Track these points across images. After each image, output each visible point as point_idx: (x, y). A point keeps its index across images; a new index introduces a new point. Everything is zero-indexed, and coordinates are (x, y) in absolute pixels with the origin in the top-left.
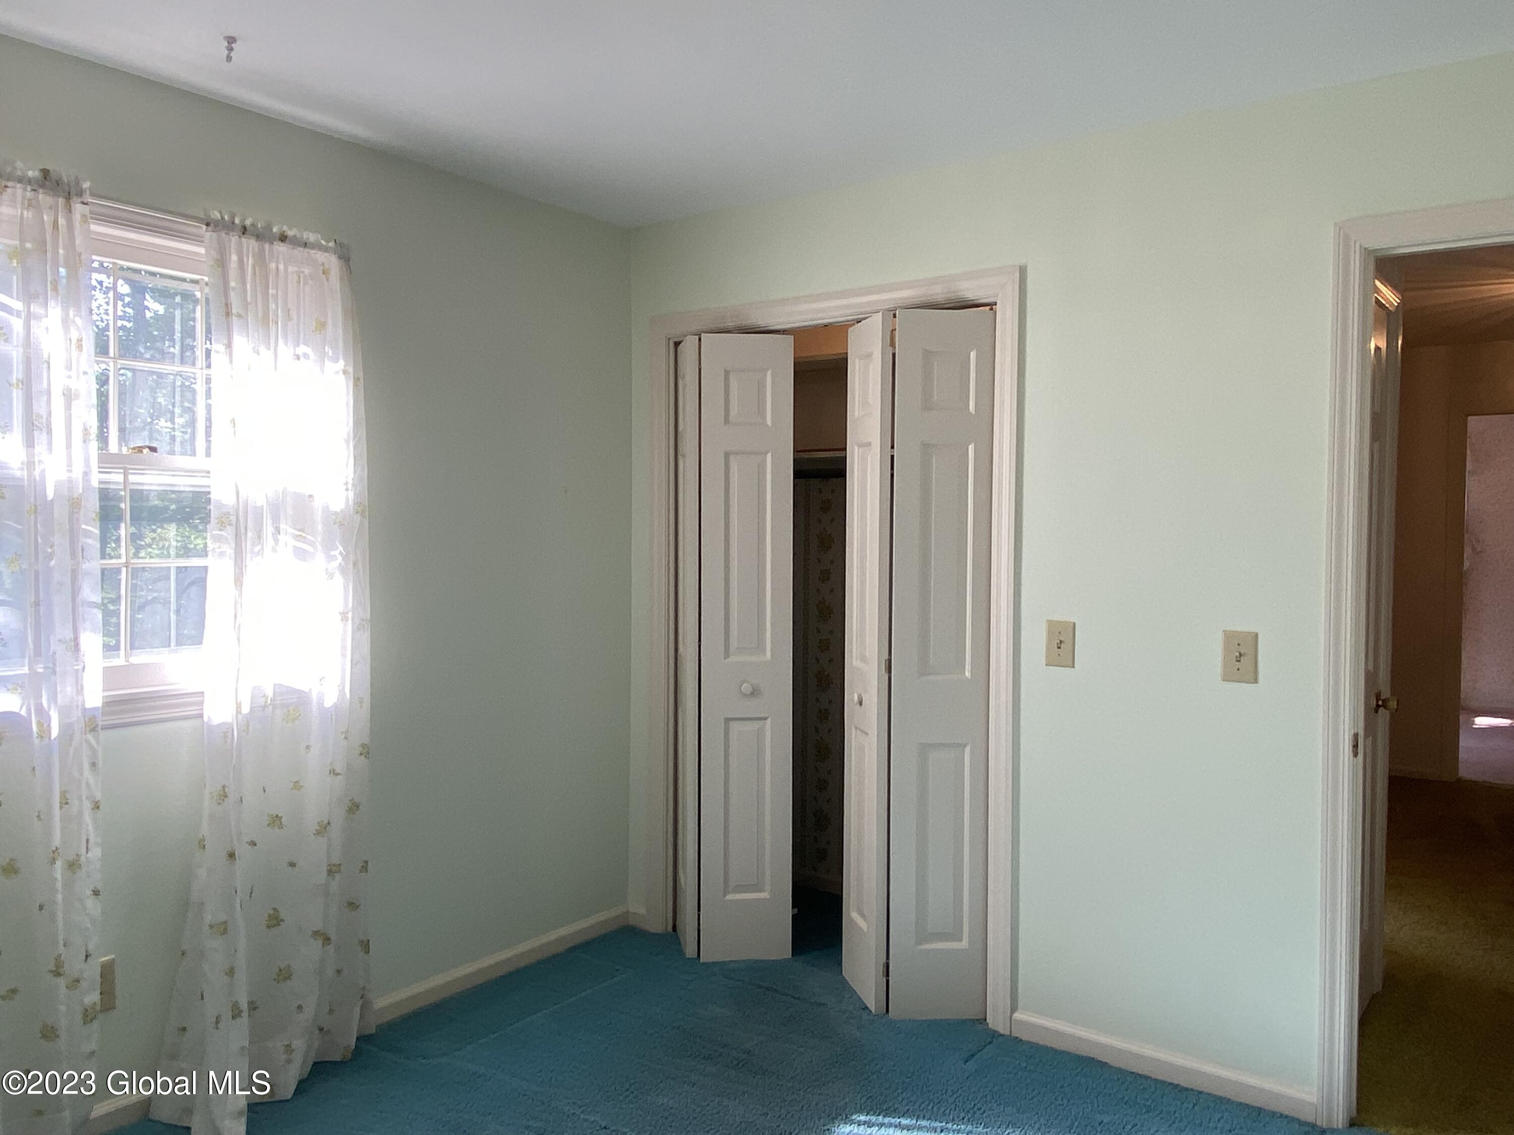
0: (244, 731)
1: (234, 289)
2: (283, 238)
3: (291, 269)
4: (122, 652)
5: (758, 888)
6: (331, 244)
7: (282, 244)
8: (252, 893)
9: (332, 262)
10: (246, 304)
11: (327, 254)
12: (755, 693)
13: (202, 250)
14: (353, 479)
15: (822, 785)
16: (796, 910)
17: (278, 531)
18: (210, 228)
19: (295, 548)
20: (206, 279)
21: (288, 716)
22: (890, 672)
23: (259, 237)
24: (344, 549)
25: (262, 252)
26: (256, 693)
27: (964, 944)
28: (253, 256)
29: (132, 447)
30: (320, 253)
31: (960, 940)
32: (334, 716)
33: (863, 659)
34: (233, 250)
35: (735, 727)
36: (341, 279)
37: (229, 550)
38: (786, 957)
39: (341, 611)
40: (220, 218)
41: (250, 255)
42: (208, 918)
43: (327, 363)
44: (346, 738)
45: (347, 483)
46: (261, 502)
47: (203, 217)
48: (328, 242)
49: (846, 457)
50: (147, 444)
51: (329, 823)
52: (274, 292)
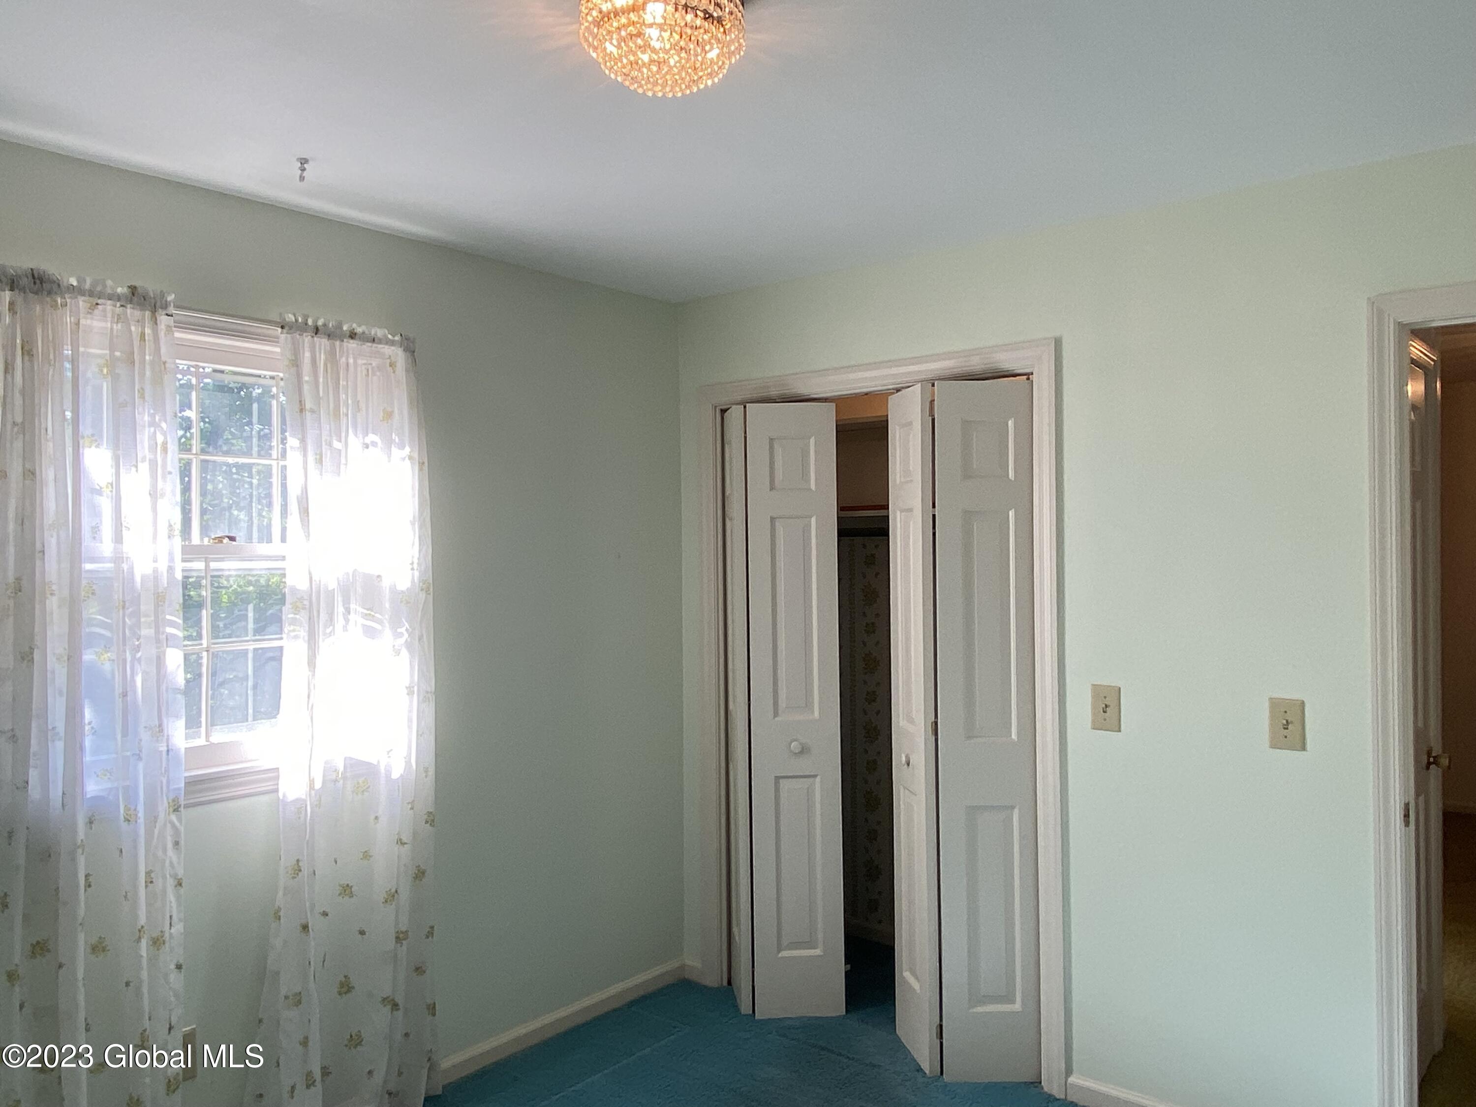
0: (316, 805)
1: (307, 382)
2: (353, 335)
3: (360, 362)
4: (203, 729)
5: (811, 945)
6: (397, 338)
7: (351, 341)
8: (324, 961)
9: (398, 354)
10: (317, 399)
11: (393, 348)
12: (804, 750)
13: (278, 350)
14: (418, 559)
15: (872, 836)
16: (849, 966)
17: (348, 611)
18: (285, 331)
19: (364, 626)
20: (281, 375)
21: (358, 788)
22: (936, 734)
23: (330, 336)
24: (410, 627)
25: (333, 348)
26: (329, 769)
27: (1017, 1006)
28: (325, 353)
29: (213, 537)
30: (387, 347)
31: (1013, 1002)
32: (401, 788)
33: (911, 721)
34: (306, 349)
35: (785, 784)
36: (407, 371)
37: (303, 633)
38: (841, 1014)
39: (408, 686)
40: (294, 320)
41: (322, 351)
42: (283, 991)
43: (394, 449)
44: (412, 808)
45: (412, 564)
46: (333, 585)
47: (278, 320)
48: (394, 336)
49: (888, 517)
50: (227, 534)
51: (396, 891)
52: (345, 383)
